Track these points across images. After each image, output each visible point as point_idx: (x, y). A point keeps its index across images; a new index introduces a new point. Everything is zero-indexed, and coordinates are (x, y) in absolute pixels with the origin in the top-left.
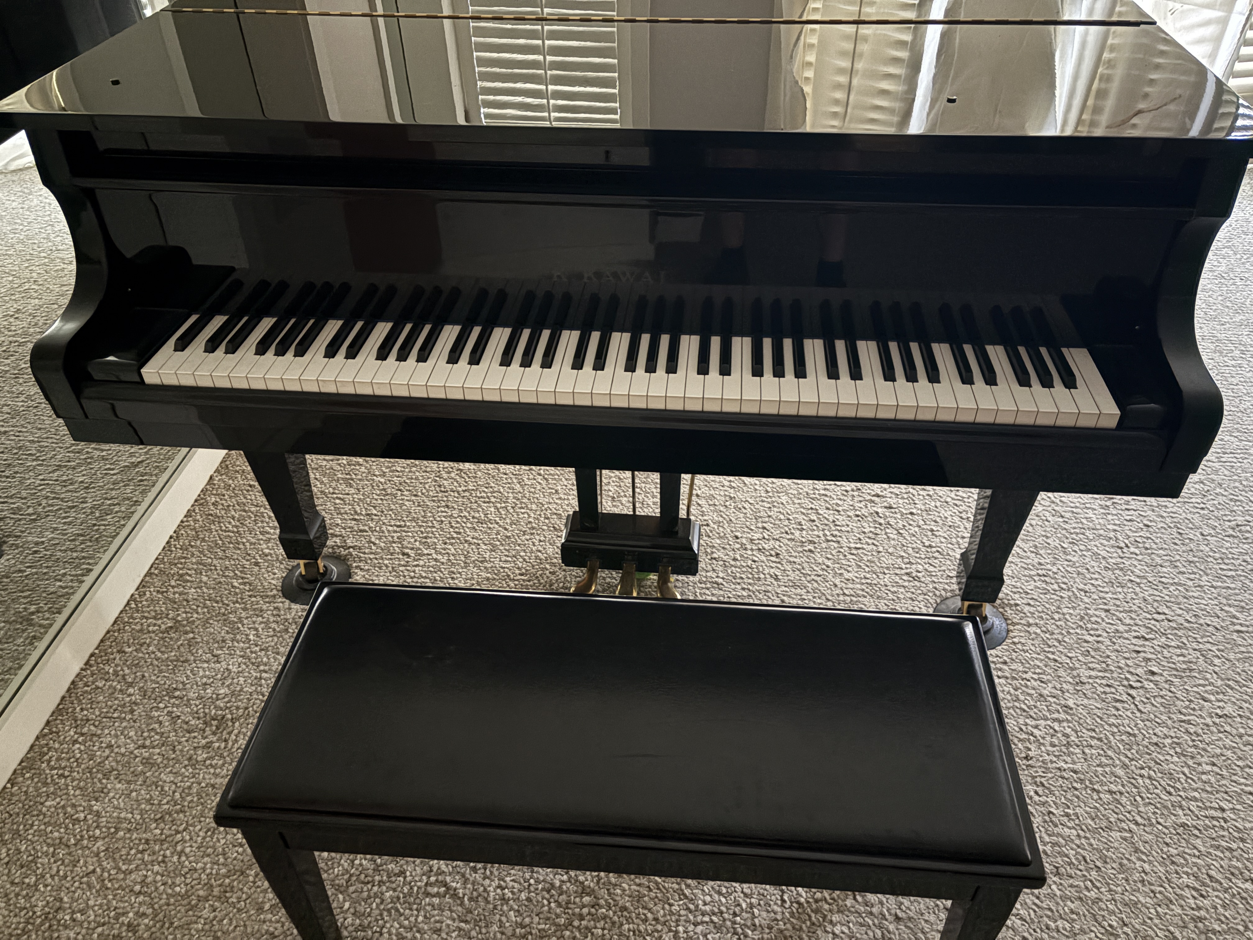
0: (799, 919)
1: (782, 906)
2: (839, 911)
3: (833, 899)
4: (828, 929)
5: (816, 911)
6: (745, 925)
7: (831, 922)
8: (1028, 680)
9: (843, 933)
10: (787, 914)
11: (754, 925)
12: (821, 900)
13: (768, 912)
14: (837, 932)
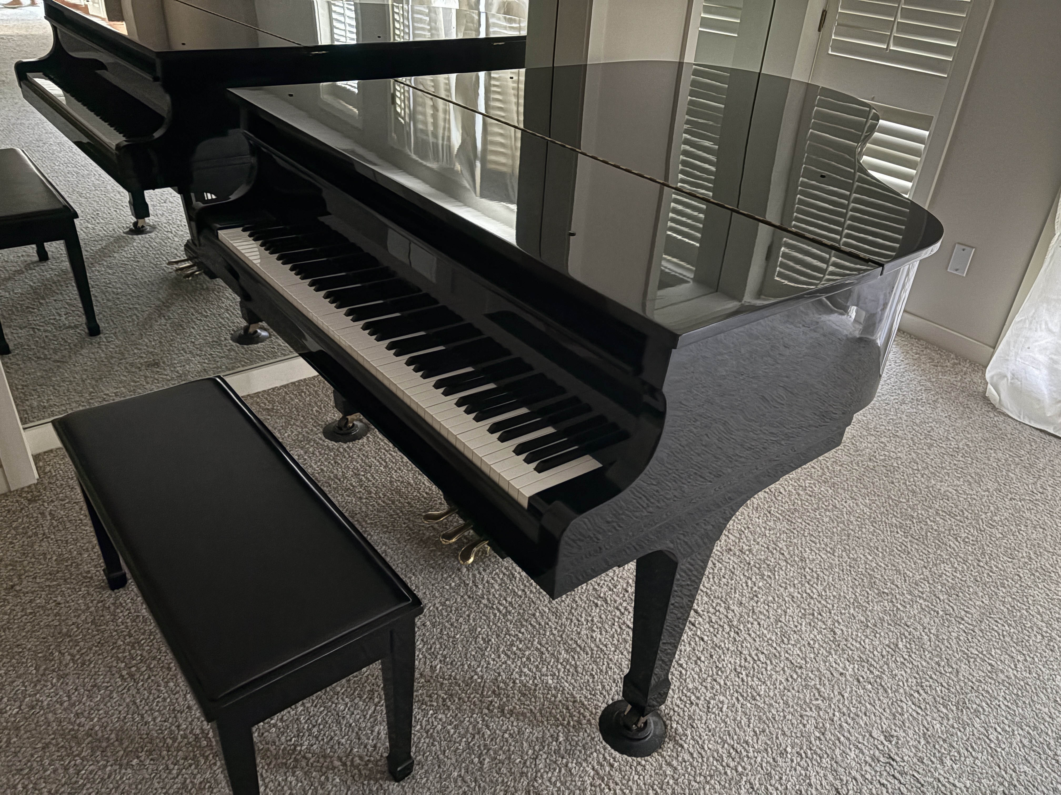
0: (284, 754)
1: (287, 741)
2: (305, 773)
3: (312, 764)
4: (288, 774)
5: (296, 760)
6: (260, 730)
7: (294, 773)
8: (610, 790)
9: (291, 783)
10: (283, 746)
11: (263, 734)
12: (306, 759)
13: (278, 736)
14: (289, 779)
